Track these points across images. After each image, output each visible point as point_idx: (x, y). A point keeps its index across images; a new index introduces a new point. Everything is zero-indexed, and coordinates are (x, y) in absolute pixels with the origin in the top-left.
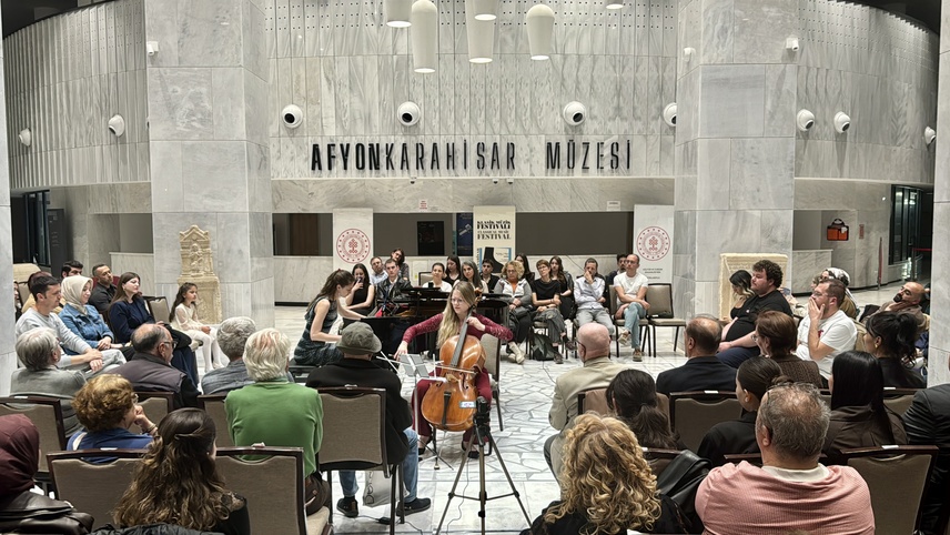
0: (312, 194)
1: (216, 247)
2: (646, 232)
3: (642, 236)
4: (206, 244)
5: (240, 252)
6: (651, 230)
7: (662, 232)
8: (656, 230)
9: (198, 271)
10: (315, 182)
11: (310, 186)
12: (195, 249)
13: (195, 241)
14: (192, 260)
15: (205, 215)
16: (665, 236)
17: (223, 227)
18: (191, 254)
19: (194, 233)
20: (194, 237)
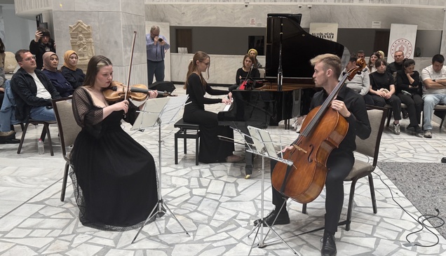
0: (184, 13)
1: (98, 38)
2: (397, 42)
3: (394, 45)
4: (88, 35)
5: (116, 42)
6: (401, 41)
7: (407, 42)
8: (404, 41)
9: (83, 56)
10: (186, 6)
11: (183, 8)
12: (81, 39)
13: (81, 32)
14: (79, 46)
15: (90, 13)
16: (409, 45)
17: (103, 23)
18: (78, 43)
19: (79, 26)
20: (80, 29)
